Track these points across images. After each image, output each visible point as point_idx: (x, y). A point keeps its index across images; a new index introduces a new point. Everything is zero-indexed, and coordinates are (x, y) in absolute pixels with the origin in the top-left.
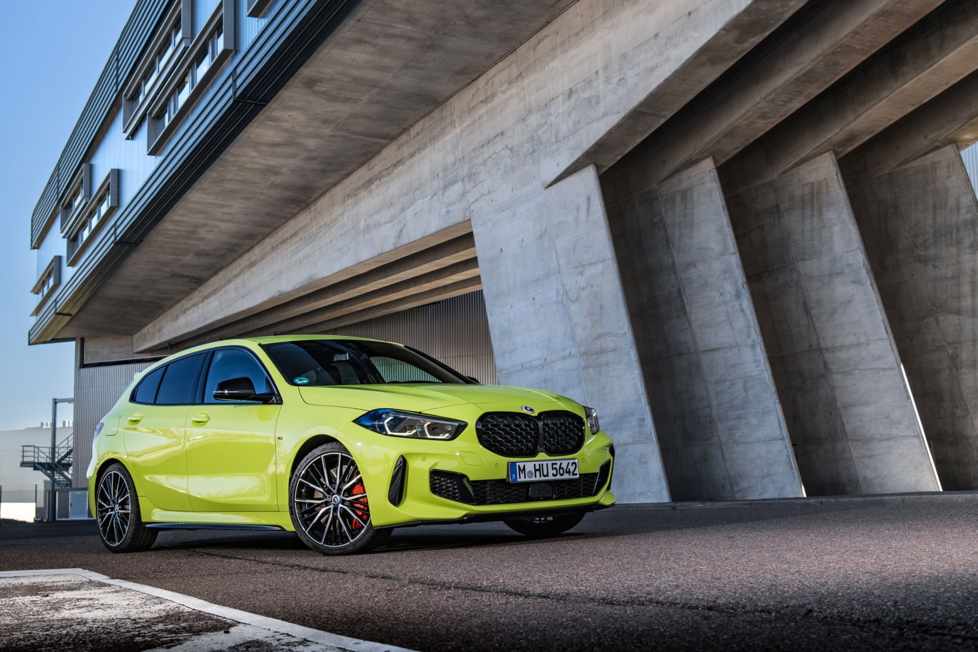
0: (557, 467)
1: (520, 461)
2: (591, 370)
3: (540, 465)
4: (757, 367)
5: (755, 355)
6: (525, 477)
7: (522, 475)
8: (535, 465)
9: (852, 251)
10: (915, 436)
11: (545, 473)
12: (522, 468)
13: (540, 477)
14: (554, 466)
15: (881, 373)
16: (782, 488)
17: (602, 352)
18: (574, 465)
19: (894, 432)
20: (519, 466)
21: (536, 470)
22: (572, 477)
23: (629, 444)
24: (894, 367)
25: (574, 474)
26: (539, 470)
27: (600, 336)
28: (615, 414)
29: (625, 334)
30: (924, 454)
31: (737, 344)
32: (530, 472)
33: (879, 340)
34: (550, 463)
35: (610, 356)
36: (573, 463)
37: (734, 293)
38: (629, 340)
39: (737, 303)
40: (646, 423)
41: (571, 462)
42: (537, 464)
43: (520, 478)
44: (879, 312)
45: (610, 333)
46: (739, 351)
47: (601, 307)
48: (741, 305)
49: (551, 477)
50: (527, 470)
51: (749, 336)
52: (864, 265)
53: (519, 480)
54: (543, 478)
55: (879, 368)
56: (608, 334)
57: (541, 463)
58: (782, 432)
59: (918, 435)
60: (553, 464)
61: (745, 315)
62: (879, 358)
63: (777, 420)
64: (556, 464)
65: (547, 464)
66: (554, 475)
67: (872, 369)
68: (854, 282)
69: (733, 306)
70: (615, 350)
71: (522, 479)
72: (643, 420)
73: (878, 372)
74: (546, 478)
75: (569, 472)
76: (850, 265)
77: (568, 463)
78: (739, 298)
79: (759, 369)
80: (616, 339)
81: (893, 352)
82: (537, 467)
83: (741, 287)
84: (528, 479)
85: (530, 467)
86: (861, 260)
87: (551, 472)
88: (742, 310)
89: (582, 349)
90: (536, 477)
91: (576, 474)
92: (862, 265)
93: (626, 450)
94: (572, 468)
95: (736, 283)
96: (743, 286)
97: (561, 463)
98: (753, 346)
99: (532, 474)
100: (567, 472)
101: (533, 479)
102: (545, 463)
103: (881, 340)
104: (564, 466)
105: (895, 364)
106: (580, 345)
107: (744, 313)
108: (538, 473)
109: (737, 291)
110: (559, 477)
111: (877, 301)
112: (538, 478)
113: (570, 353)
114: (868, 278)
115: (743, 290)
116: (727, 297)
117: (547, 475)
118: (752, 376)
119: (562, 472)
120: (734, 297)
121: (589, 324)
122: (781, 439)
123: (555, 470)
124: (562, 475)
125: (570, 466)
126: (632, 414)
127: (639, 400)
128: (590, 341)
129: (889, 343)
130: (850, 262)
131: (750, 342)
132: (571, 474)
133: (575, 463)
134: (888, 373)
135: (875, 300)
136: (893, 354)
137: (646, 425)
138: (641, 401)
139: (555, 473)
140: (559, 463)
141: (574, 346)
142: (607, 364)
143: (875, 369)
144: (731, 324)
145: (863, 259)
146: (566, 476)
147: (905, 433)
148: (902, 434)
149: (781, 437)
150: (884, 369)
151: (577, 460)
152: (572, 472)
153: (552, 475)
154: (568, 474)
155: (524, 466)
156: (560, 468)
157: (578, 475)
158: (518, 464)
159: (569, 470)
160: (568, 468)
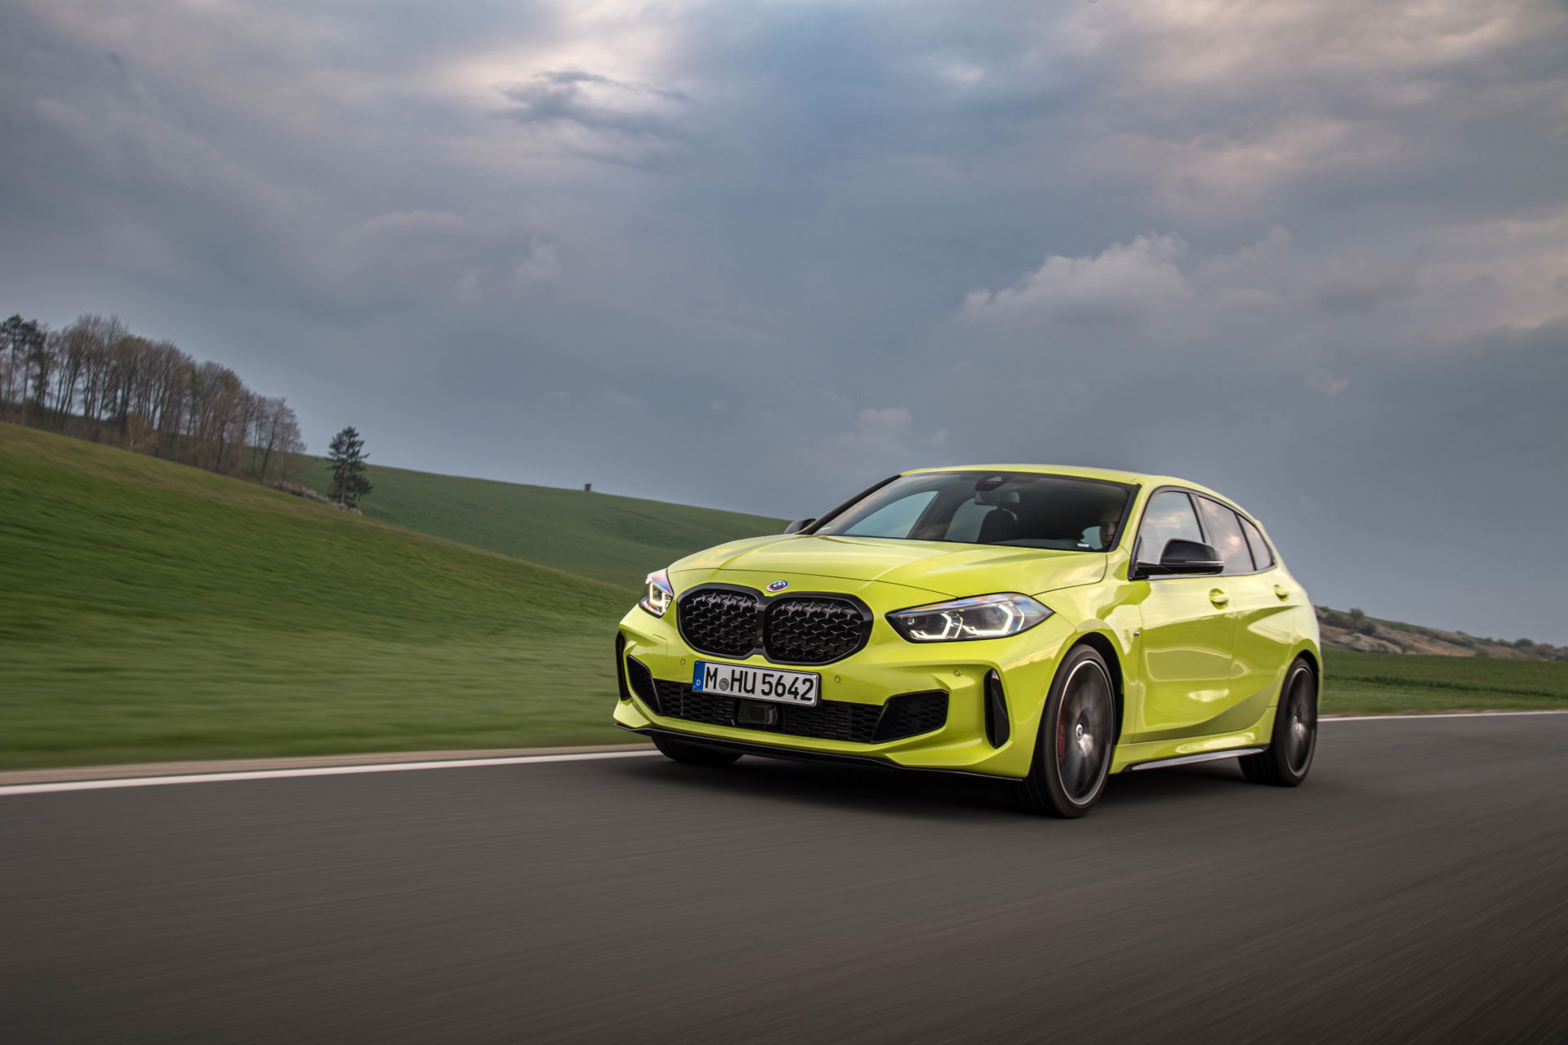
0: (774, 681)
1: (712, 661)
3: (742, 672)
6: (715, 687)
7: (711, 684)
8: (733, 671)
11: (749, 687)
12: (712, 673)
13: (740, 691)
14: (767, 679)
18: (808, 684)
20: (708, 668)
21: (734, 679)
22: (799, 701)
25: (803, 697)
26: (740, 680)
32: (724, 681)
34: (760, 673)
36: (804, 682)
41: (802, 677)
42: (738, 670)
43: (706, 687)
49: (758, 695)
50: (719, 678)
53: (705, 690)
54: (743, 694)
57: (744, 670)
60: (765, 675)
64: (772, 676)
65: (755, 674)
66: (763, 691)
71: (709, 689)
74: (750, 695)
75: (796, 693)
77: (797, 679)
82: (737, 676)
84: (718, 691)
85: (724, 673)
87: (759, 686)
90: (732, 690)
91: (810, 699)
94: (801, 688)
97: (781, 677)
99: (727, 685)
100: (790, 692)
101: (728, 692)
102: (751, 672)
104: (788, 680)
108: (736, 684)
110: (773, 697)
112: (736, 693)
117: (752, 691)
119: (780, 689)
123: (766, 688)
124: (777, 694)
125: (799, 684)
132: (799, 697)
133: (811, 681)
139: (767, 691)
140: (777, 675)
146: (788, 698)
151: (815, 676)
152: (801, 694)
153: (760, 692)
154: (793, 696)
155: (716, 669)
156: (779, 683)
157: (813, 701)
158: (707, 665)
159: (796, 688)
160: (796, 686)
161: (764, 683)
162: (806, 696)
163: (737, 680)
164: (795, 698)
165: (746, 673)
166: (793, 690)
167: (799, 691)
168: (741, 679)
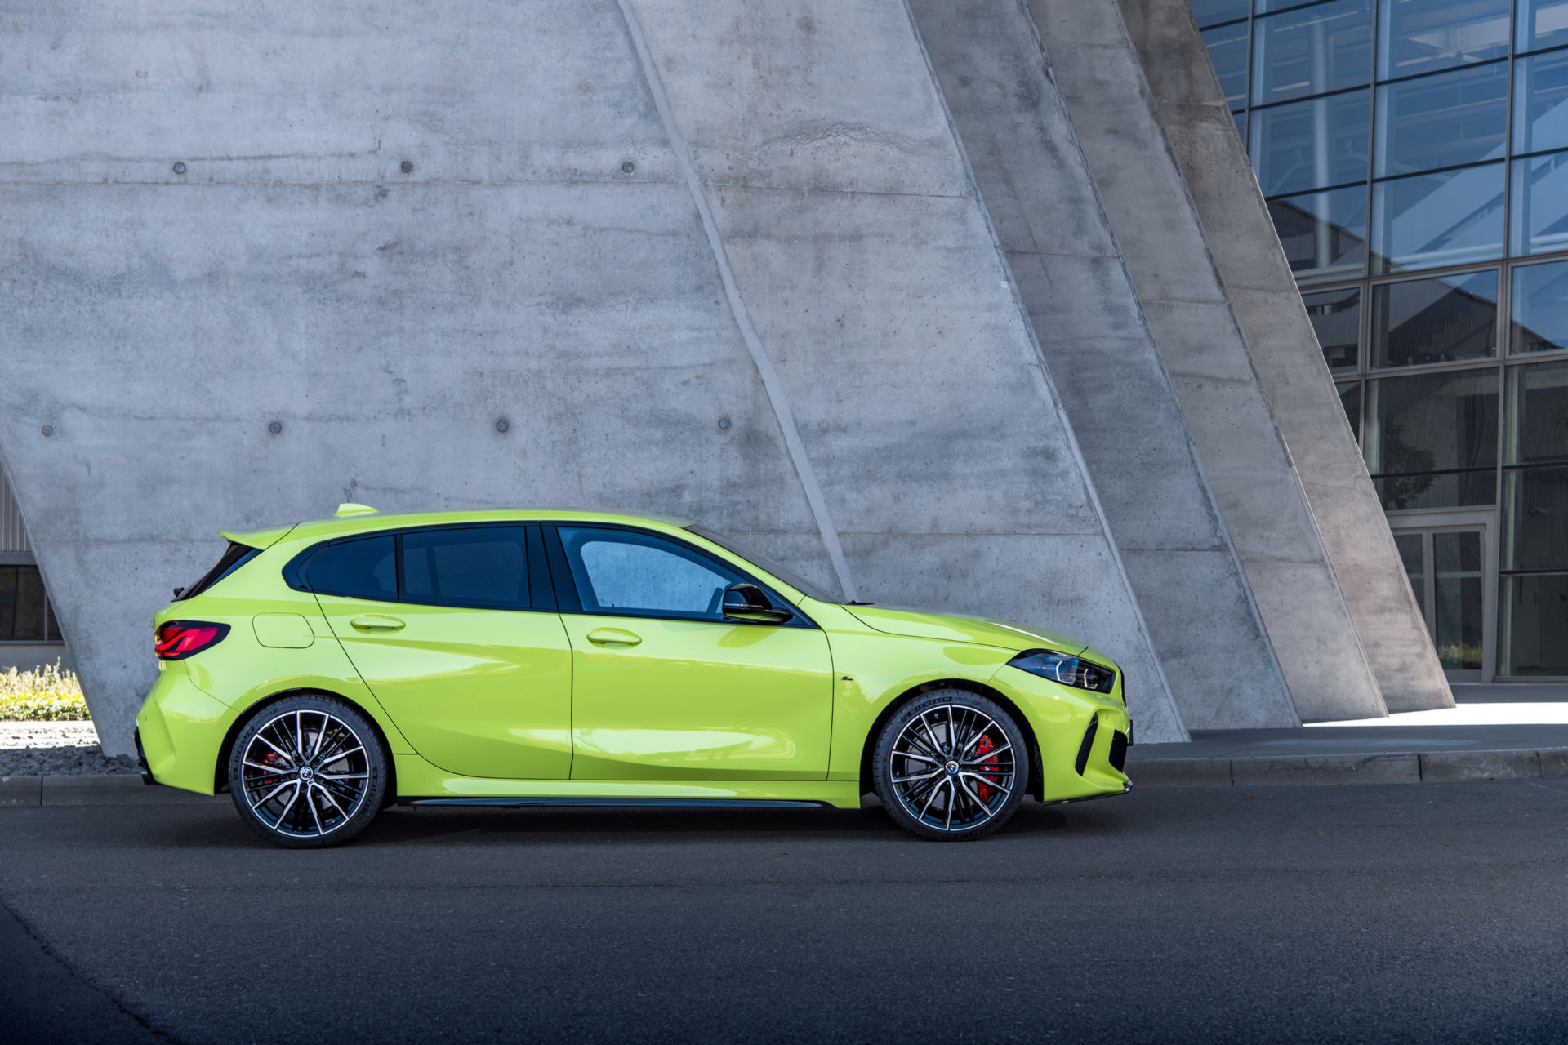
2: (769, 249)
4: (1117, 326)
5: (1105, 287)
9: (1104, 47)
10: (1314, 562)
15: (1208, 389)
16: (1230, 691)
17: (822, 188)
19: (1254, 546)
23: (990, 533)
24: (1246, 378)
27: (807, 131)
28: (913, 423)
29: (935, 143)
30: (1340, 607)
31: (1035, 244)
33: (1199, 302)
35: (867, 212)
37: (1012, 86)
38: (959, 169)
39: (1026, 120)
40: (1061, 466)
44: (1196, 228)
45: (861, 127)
46: (1045, 269)
47: (807, 25)
48: (1042, 129)
51: (1080, 230)
52: (1142, 93)
55: (1204, 377)
56: (849, 128)
58: (1216, 528)
59: (1322, 560)
61: (1061, 164)
62: (1200, 349)
63: (1199, 493)
67: (1183, 375)
68: (1113, 132)
69: (1014, 127)
70: (890, 193)
72: (1050, 455)
73: (1200, 386)
76: (1101, 84)
78: (1035, 105)
79: (1123, 333)
80: (893, 153)
81: (1241, 338)
83: (1041, 76)
86: (1134, 79)
88: (1050, 148)
89: (716, 162)
92: (1136, 91)
93: (977, 555)
95: (1018, 57)
96: (1047, 74)
98: (1097, 263)
103: (1206, 302)
105: (1249, 370)
106: (696, 143)
107: (1055, 157)
109: (1023, 83)
111: (1188, 197)
113: (628, 166)
114: (1158, 131)
115: (1046, 84)
116: (991, 95)
118: (1100, 353)
120: (1013, 101)
121: (746, 72)
122: (1215, 548)
126: (997, 430)
127: (1022, 386)
128: (758, 138)
129: (1227, 313)
130: (1100, 75)
131: (1083, 247)
134: (1227, 390)
135: (1181, 195)
136: (1240, 342)
137: (1065, 474)
138: (1033, 390)
141: (665, 143)
142: (856, 237)
143: (1192, 375)
144: (1007, 181)
145: (1139, 77)
147: (1286, 552)
148: (1278, 554)
149: (1216, 542)
150: (1215, 380)
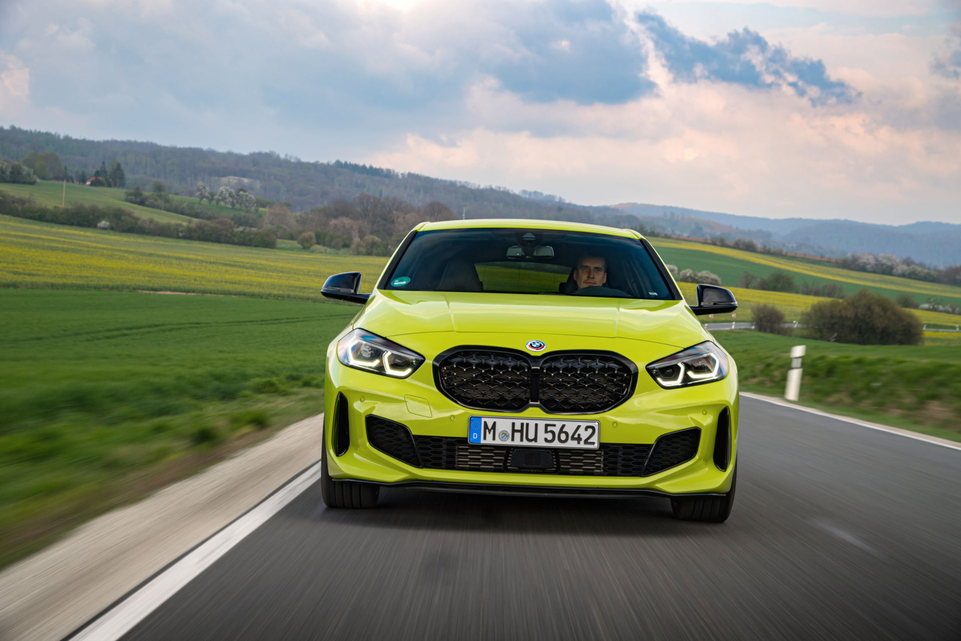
0: (556, 430)
1: (488, 417)
3: (522, 424)
6: (494, 439)
7: (489, 436)
8: (513, 424)
11: (531, 436)
12: (490, 428)
13: (522, 440)
14: (550, 428)
18: (590, 431)
20: (485, 423)
21: (514, 431)
22: (582, 445)
25: (586, 442)
26: (521, 431)
32: (504, 433)
34: (542, 425)
36: (587, 428)
41: (584, 425)
42: (518, 422)
43: (485, 438)
49: (541, 443)
50: (499, 429)
53: (483, 442)
54: (525, 443)
57: (525, 422)
60: (547, 426)
64: (554, 425)
65: (536, 425)
66: (546, 440)
71: (489, 440)
74: (533, 444)
75: (579, 439)
77: (579, 427)
82: (518, 427)
84: (498, 442)
85: (504, 425)
87: (542, 435)
90: (513, 439)
91: (593, 443)
94: (584, 435)
97: (563, 426)
99: (508, 436)
100: (573, 438)
101: (509, 442)
102: (532, 424)
104: (570, 428)
108: (517, 435)
110: (556, 444)
112: (517, 442)
117: (535, 439)
119: (563, 437)
123: (549, 437)
124: (563, 441)
125: (581, 431)
132: (582, 442)
133: (591, 427)
139: (550, 439)
140: (559, 425)
146: (572, 444)
151: (597, 423)
152: (583, 440)
153: (544, 439)
154: (576, 442)
155: (495, 423)
156: (561, 431)
157: (596, 446)
158: (483, 420)
159: (579, 435)
160: (578, 433)
161: (546, 431)
162: (589, 441)
163: (518, 431)
164: (579, 443)
165: (527, 425)
166: (576, 436)
167: (581, 437)
168: (523, 431)
